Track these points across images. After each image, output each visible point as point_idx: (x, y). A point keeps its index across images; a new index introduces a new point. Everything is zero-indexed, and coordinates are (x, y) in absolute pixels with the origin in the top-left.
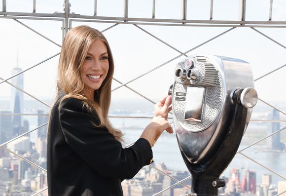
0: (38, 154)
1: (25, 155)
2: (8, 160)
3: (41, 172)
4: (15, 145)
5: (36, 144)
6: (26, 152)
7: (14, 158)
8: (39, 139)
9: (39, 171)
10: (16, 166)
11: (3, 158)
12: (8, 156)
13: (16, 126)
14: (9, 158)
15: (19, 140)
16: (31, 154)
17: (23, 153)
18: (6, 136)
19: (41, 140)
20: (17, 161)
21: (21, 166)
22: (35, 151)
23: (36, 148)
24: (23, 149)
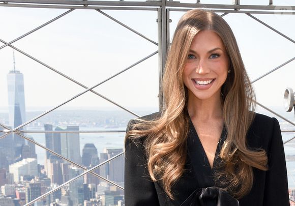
0: (49, 179)
1: (32, 181)
2: (12, 187)
3: (55, 201)
4: (19, 169)
5: (45, 167)
6: (34, 178)
7: (19, 185)
8: (49, 161)
9: (52, 200)
10: (22, 195)
11: (6, 185)
12: (12, 182)
13: (19, 145)
14: (13, 185)
15: (24, 162)
16: (40, 179)
17: (30, 179)
18: (7, 157)
19: (51, 162)
20: (23, 188)
21: (29, 195)
22: (45, 176)
23: (45, 172)
24: (29, 173)
